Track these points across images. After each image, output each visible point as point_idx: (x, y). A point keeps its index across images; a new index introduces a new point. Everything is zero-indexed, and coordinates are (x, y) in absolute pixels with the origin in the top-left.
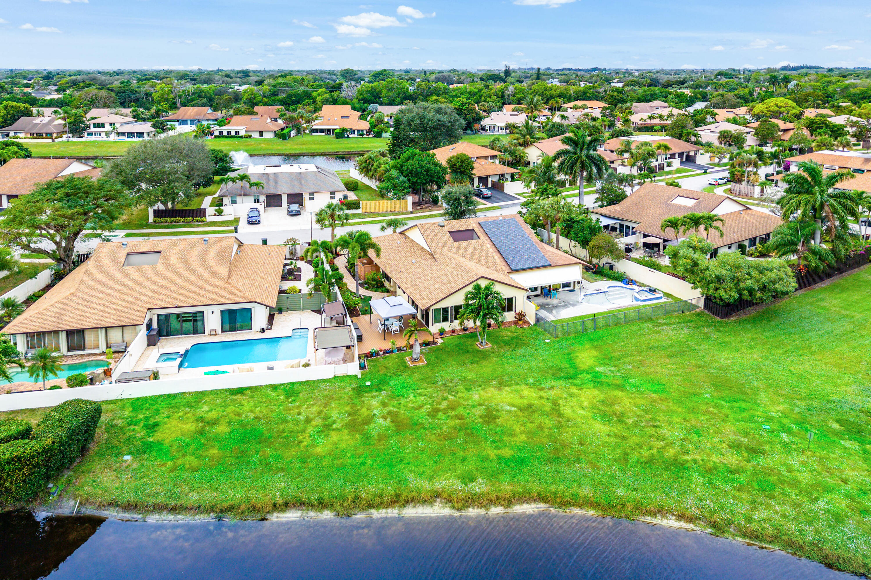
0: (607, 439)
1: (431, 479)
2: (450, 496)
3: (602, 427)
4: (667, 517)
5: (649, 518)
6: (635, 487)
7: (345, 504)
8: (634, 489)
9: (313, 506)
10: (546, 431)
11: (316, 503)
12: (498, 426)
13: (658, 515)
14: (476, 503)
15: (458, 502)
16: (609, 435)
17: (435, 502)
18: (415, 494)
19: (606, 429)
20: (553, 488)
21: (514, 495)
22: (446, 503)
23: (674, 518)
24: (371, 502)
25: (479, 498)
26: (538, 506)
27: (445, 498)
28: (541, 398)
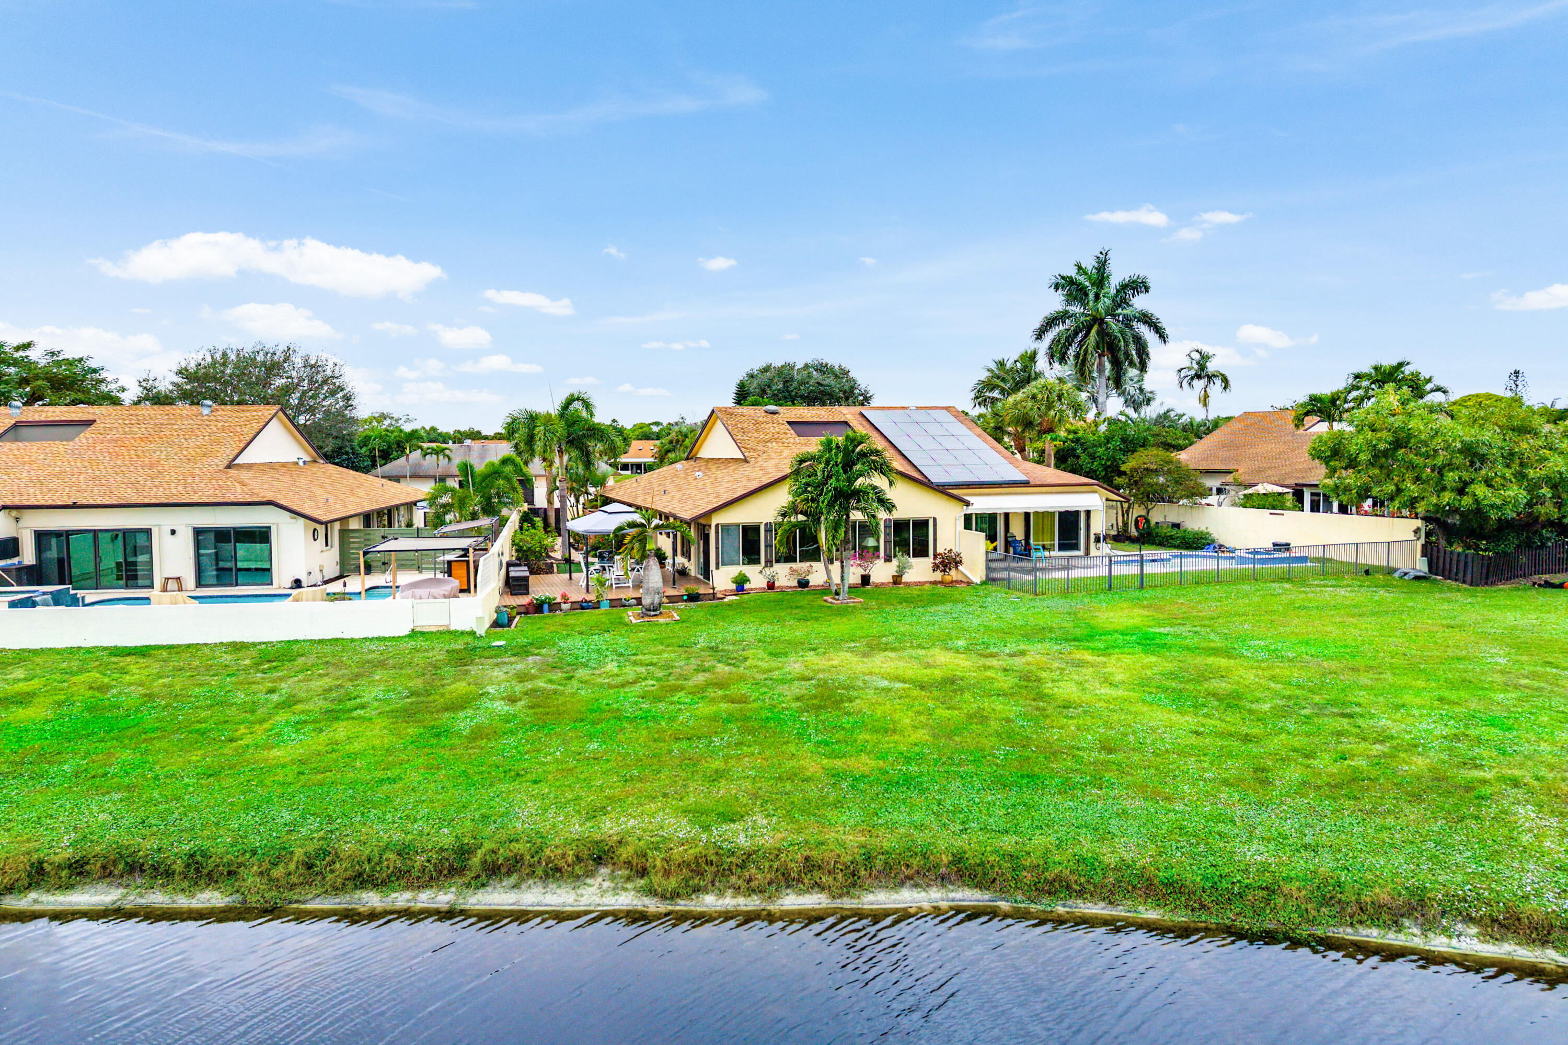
0: (1194, 740)
1: (595, 813)
2: (645, 855)
3: (1176, 717)
4: (1445, 930)
5: (1375, 932)
6: (1307, 840)
7: (278, 872)
8: (1306, 847)
9: (169, 874)
10: (994, 725)
11: (179, 866)
12: (848, 714)
13: (1406, 922)
14: (733, 879)
15: (667, 873)
16: (1197, 733)
17: (591, 874)
18: (520, 847)
19: (1190, 721)
20: (1008, 843)
21: (868, 858)
22: (629, 879)
23: (1474, 930)
24: (367, 867)
25: (742, 867)
26: (952, 895)
27: (628, 864)
28: (987, 668)
